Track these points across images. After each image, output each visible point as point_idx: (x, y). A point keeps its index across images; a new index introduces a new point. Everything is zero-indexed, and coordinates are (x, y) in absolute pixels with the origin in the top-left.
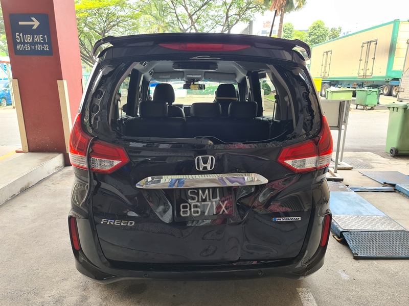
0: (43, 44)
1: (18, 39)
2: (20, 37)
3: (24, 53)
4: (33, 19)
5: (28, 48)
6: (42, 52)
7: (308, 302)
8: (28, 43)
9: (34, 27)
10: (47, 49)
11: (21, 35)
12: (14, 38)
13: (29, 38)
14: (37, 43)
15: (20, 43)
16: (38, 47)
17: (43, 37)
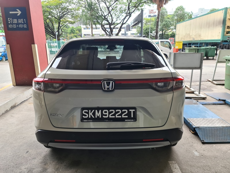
0: (23, 24)
1: (9, 21)
3: (13, 29)
4: (18, 10)
5: (15, 26)
6: (23, 29)
7: (175, 169)
9: (18, 15)
10: (25, 27)
11: (11, 19)
13: (15, 21)
15: (11, 24)
16: (21, 26)
17: (23, 20)
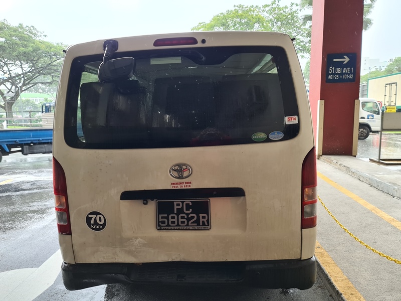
0: (349, 74)
1: (330, 71)
2: (332, 70)
3: (334, 81)
4: (345, 57)
5: (337, 77)
6: (348, 80)
8: (337, 74)
9: (345, 63)
10: (351, 77)
11: (333, 68)
12: (328, 70)
13: (339, 70)
14: (345, 74)
15: (332, 74)
16: (345, 77)
17: (351, 70)
